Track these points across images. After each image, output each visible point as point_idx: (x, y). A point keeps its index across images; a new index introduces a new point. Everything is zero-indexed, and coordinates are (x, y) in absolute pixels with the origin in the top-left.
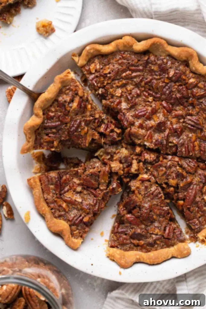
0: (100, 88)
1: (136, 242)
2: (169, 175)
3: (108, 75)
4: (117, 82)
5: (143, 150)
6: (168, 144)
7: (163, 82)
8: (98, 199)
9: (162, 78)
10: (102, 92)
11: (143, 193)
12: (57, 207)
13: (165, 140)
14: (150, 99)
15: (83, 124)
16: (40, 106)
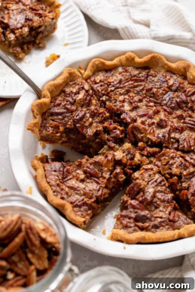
0: (104, 95)
1: (140, 224)
2: (172, 164)
3: (112, 84)
4: (119, 90)
5: (146, 146)
6: (170, 140)
7: (164, 90)
8: (101, 186)
9: (162, 87)
10: (105, 98)
11: (146, 180)
12: (60, 191)
13: (167, 133)
14: (152, 104)
15: (88, 115)
16: (48, 89)
